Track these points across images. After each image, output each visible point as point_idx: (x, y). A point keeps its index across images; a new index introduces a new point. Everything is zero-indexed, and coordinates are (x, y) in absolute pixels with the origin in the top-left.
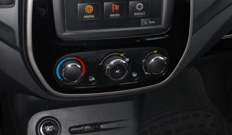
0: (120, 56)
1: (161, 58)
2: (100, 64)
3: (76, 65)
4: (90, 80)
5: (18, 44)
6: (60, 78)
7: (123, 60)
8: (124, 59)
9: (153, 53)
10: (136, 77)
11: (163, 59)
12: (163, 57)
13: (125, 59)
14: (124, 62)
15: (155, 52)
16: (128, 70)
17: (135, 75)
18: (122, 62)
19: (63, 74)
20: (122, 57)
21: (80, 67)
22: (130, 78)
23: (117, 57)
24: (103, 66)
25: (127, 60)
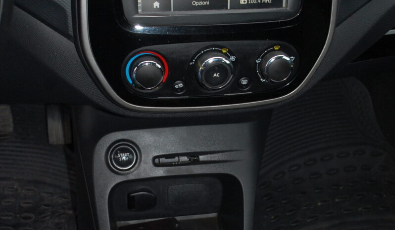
0: (221, 52)
1: (284, 57)
2: (191, 63)
3: (154, 64)
4: (176, 87)
5: (71, 32)
6: (131, 82)
7: (226, 59)
8: (228, 58)
9: (274, 50)
10: (246, 86)
11: (288, 59)
12: (289, 56)
13: (229, 57)
14: (228, 62)
15: (277, 48)
16: (232, 73)
17: (244, 82)
18: (225, 63)
19: (135, 76)
20: (225, 54)
21: (160, 67)
22: (237, 86)
23: (216, 53)
24: (195, 67)
25: (233, 58)
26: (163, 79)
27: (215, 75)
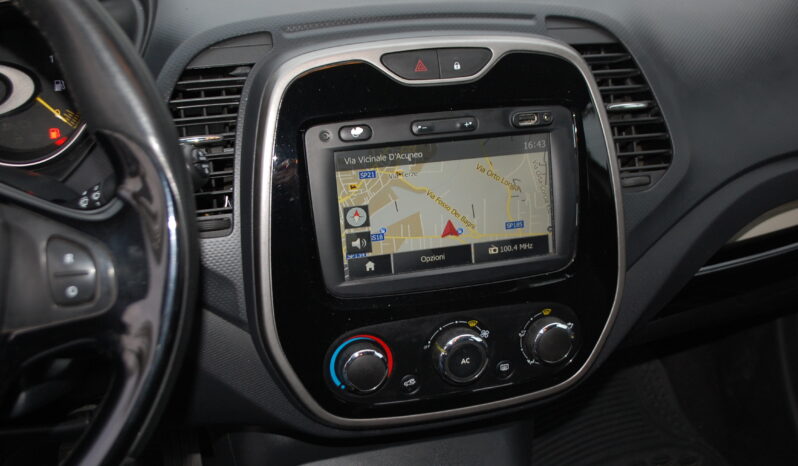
0: (467, 326)
1: (560, 325)
2: (426, 347)
3: (372, 354)
4: (406, 384)
5: (243, 315)
6: (338, 383)
7: (476, 336)
8: (478, 333)
9: (543, 316)
10: (507, 372)
11: (564, 327)
12: (565, 322)
13: (480, 333)
14: (479, 340)
15: (546, 312)
16: (488, 356)
17: (504, 367)
18: (475, 341)
19: (345, 376)
20: (474, 328)
21: (380, 356)
22: (493, 374)
23: (461, 329)
24: (433, 351)
25: (485, 334)
26: (388, 372)
27: (463, 361)
